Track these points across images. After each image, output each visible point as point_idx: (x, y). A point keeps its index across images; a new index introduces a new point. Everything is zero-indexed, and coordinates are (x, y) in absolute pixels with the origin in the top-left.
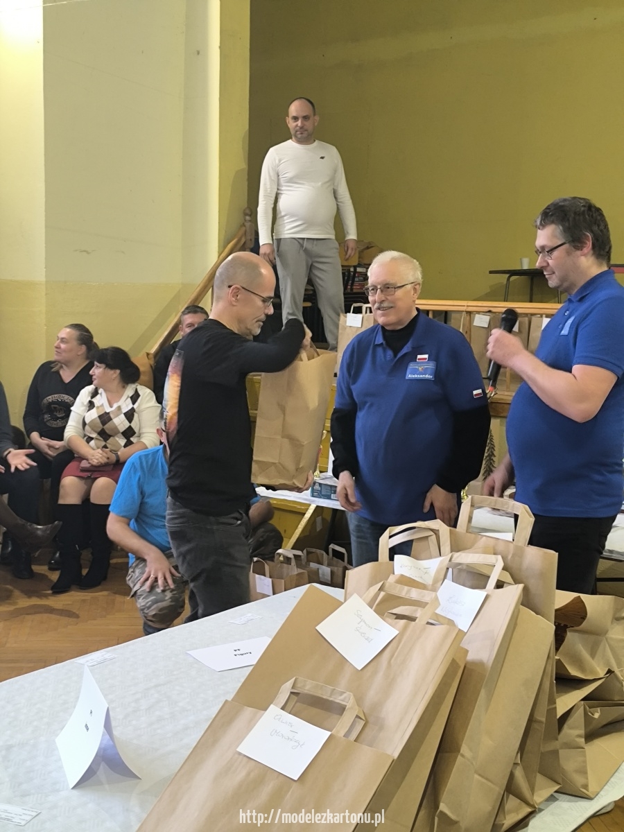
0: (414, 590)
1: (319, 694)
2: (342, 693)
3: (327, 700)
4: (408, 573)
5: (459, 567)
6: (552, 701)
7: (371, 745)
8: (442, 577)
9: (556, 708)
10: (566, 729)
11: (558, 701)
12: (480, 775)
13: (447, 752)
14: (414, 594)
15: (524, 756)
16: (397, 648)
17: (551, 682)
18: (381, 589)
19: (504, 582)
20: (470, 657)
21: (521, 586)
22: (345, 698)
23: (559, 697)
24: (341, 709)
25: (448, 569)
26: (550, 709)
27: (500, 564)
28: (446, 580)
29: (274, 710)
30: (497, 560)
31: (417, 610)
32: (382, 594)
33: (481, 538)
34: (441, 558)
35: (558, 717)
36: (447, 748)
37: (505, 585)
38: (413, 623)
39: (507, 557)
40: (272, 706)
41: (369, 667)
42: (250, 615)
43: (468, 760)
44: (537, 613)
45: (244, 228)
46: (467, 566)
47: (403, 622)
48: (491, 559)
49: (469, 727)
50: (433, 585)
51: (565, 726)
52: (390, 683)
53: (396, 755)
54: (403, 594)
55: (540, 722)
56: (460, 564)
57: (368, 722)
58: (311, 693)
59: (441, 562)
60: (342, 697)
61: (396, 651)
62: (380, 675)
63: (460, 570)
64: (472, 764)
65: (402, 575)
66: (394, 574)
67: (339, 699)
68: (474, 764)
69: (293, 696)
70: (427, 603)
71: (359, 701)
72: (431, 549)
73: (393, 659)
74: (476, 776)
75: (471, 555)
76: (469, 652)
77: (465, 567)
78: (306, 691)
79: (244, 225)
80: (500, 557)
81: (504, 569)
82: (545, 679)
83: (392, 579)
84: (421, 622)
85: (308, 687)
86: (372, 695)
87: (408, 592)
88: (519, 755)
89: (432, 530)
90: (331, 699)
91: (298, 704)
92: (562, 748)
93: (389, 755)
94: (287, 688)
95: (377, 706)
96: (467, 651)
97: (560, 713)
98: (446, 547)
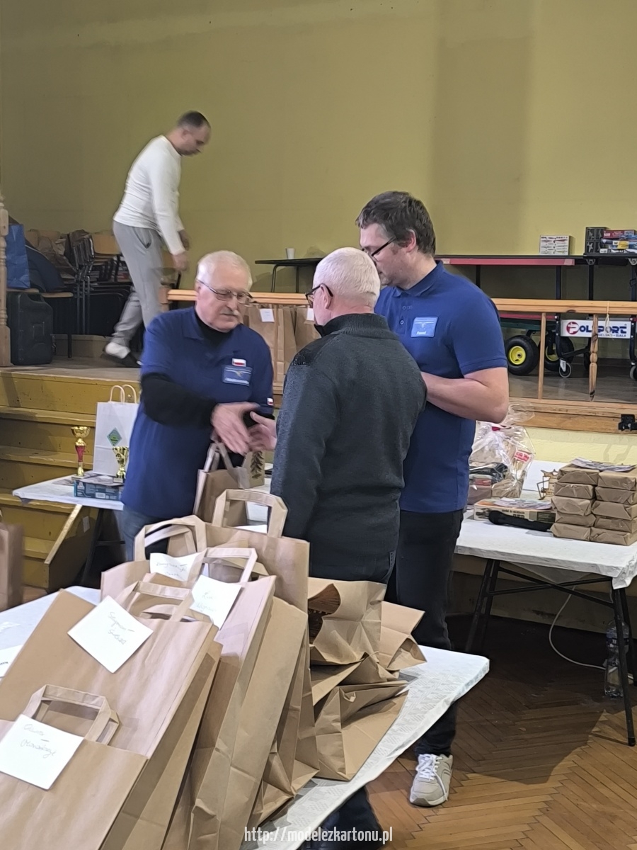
0: (168, 588)
1: (71, 700)
2: (95, 697)
3: (80, 706)
4: (163, 572)
5: (215, 562)
6: (307, 688)
7: (124, 748)
8: (197, 572)
9: (311, 695)
10: (322, 715)
11: (313, 688)
12: (236, 767)
13: (202, 748)
14: (169, 592)
15: (281, 744)
16: (151, 648)
17: (306, 670)
18: (135, 590)
19: (259, 575)
20: (225, 651)
21: (273, 578)
22: (98, 702)
23: (316, 684)
24: (95, 713)
25: (203, 564)
26: (306, 696)
27: (254, 557)
28: (201, 576)
29: (24, 719)
30: (251, 553)
31: (172, 608)
32: (138, 594)
33: (236, 532)
34: (197, 554)
35: (314, 704)
36: (202, 744)
37: (260, 577)
38: (167, 621)
39: (261, 549)
40: (22, 716)
41: (123, 669)
43: (223, 753)
44: (291, 603)
46: (223, 560)
47: (157, 621)
48: (245, 552)
49: (224, 721)
50: (188, 581)
51: (322, 712)
52: (144, 684)
53: (149, 755)
54: (157, 593)
55: (296, 710)
56: (216, 559)
57: (121, 725)
58: (63, 700)
59: (197, 558)
60: (94, 702)
61: (149, 651)
62: (134, 676)
63: (216, 565)
64: (228, 757)
65: (157, 574)
66: (150, 572)
67: (91, 704)
68: (230, 756)
69: (44, 704)
70: (182, 601)
71: (112, 704)
72: (188, 545)
73: (147, 659)
74: (232, 769)
75: (226, 549)
76: (224, 647)
77: (220, 562)
78: (58, 699)
80: (253, 550)
81: (257, 561)
82: (299, 668)
83: (147, 578)
84: (175, 619)
85: (59, 694)
86: (125, 697)
87: (163, 590)
88: (276, 744)
89: (188, 526)
90: (83, 704)
91: (50, 712)
92: (318, 735)
93: (142, 756)
94: (37, 696)
95: (131, 707)
96: (221, 646)
97: (316, 700)
98: (202, 543)
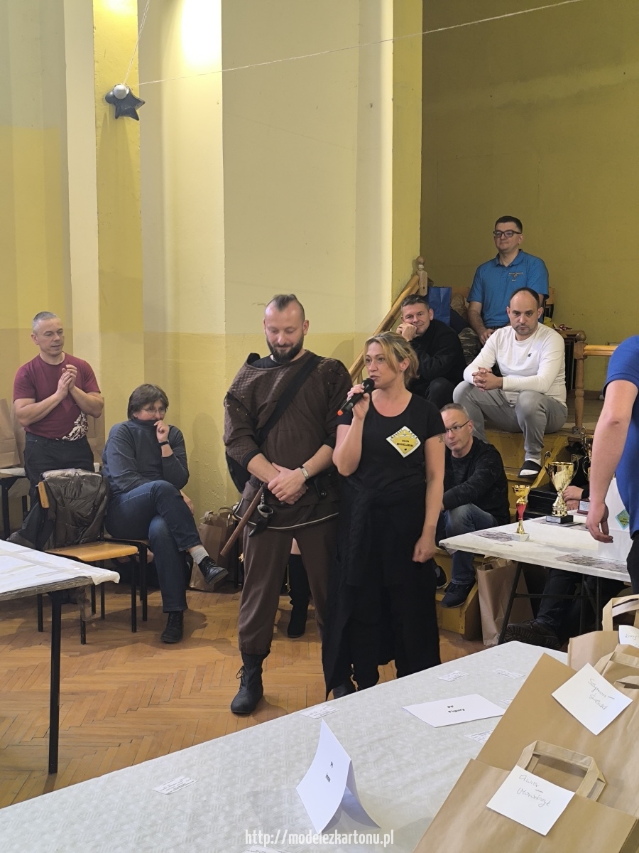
1: (560, 756)
2: (582, 757)
3: (567, 763)
7: (612, 806)
16: (631, 716)
18: (612, 659)
22: (586, 762)
24: (583, 773)
29: (518, 771)
40: (516, 766)
41: (606, 732)
42: (457, 672)
45: (416, 277)
52: (628, 749)
54: (633, 664)
57: (607, 784)
58: (552, 756)
60: (583, 761)
61: (630, 718)
62: (617, 740)
66: (620, 643)
67: (580, 763)
69: (535, 758)
71: (600, 764)
78: (547, 754)
79: (415, 273)
83: (619, 649)
85: (549, 750)
90: (572, 762)
91: (539, 765)
93: (632, 817)
94: (529, 750)
95: (617, 769)
